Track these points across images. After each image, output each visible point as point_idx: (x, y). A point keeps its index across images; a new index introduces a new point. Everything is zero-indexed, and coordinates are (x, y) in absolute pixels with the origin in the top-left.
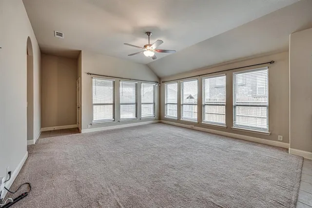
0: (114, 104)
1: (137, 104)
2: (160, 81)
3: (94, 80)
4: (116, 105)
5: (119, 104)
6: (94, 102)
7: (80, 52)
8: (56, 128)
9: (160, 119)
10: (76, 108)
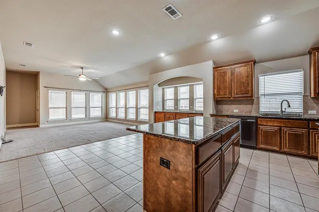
0: (66, 108)
1: (87, 108)
2: (106, 91)
3: (50, 91)
4: (68, 109)
5: (71, 108)
6: (50, 106)
7: (39, 72)
8: (19, 125)
9: (106, 118)
10: (36, 110)
